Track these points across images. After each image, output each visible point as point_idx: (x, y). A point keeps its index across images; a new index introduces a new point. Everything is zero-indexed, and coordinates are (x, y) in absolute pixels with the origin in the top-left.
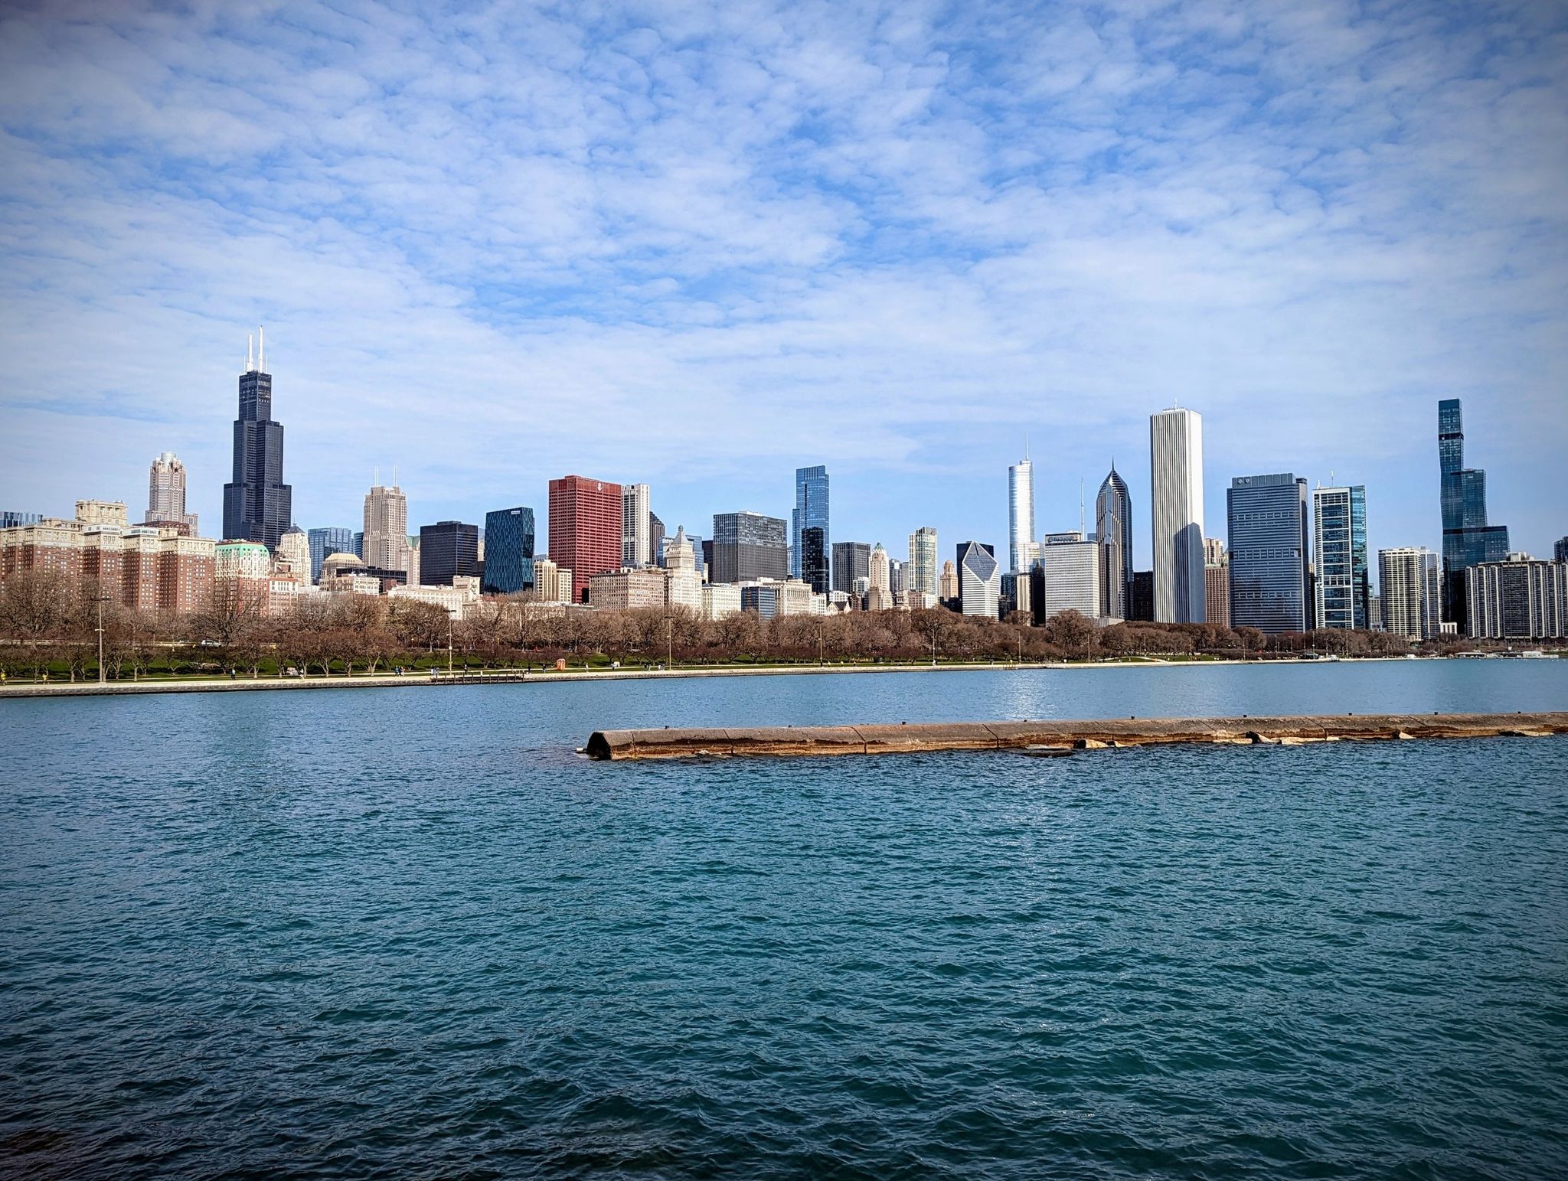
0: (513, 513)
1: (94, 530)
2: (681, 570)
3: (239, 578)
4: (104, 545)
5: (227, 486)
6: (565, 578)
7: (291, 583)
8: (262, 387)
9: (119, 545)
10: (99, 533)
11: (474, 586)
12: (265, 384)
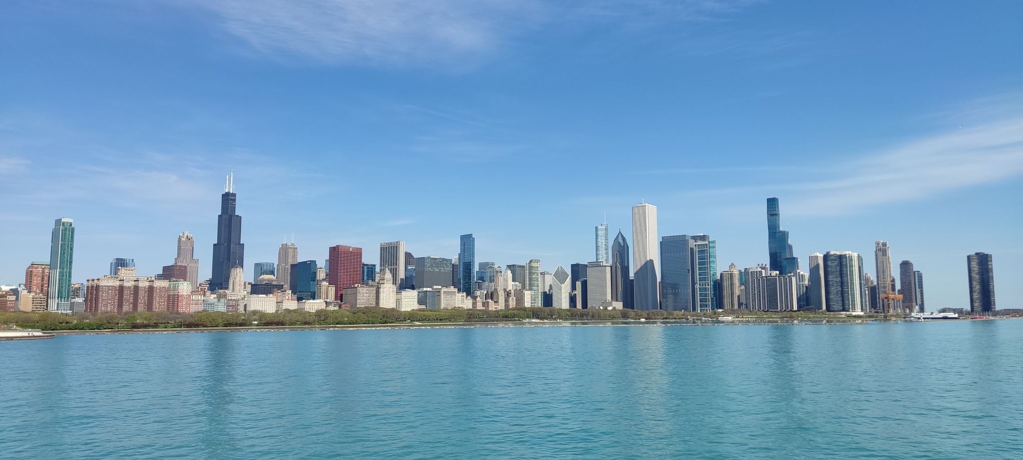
0: (308, 263)
1: (122, 279)
2: (385, 284)
3: (178, 294)
4: (126, 284)
5: (214, 245)
6: (332, 290)
7: (200, 296)
8: (231, 199)
9: (131, 284)
10: (123, 280)
11: (288, 294)
12: (233, 198)
